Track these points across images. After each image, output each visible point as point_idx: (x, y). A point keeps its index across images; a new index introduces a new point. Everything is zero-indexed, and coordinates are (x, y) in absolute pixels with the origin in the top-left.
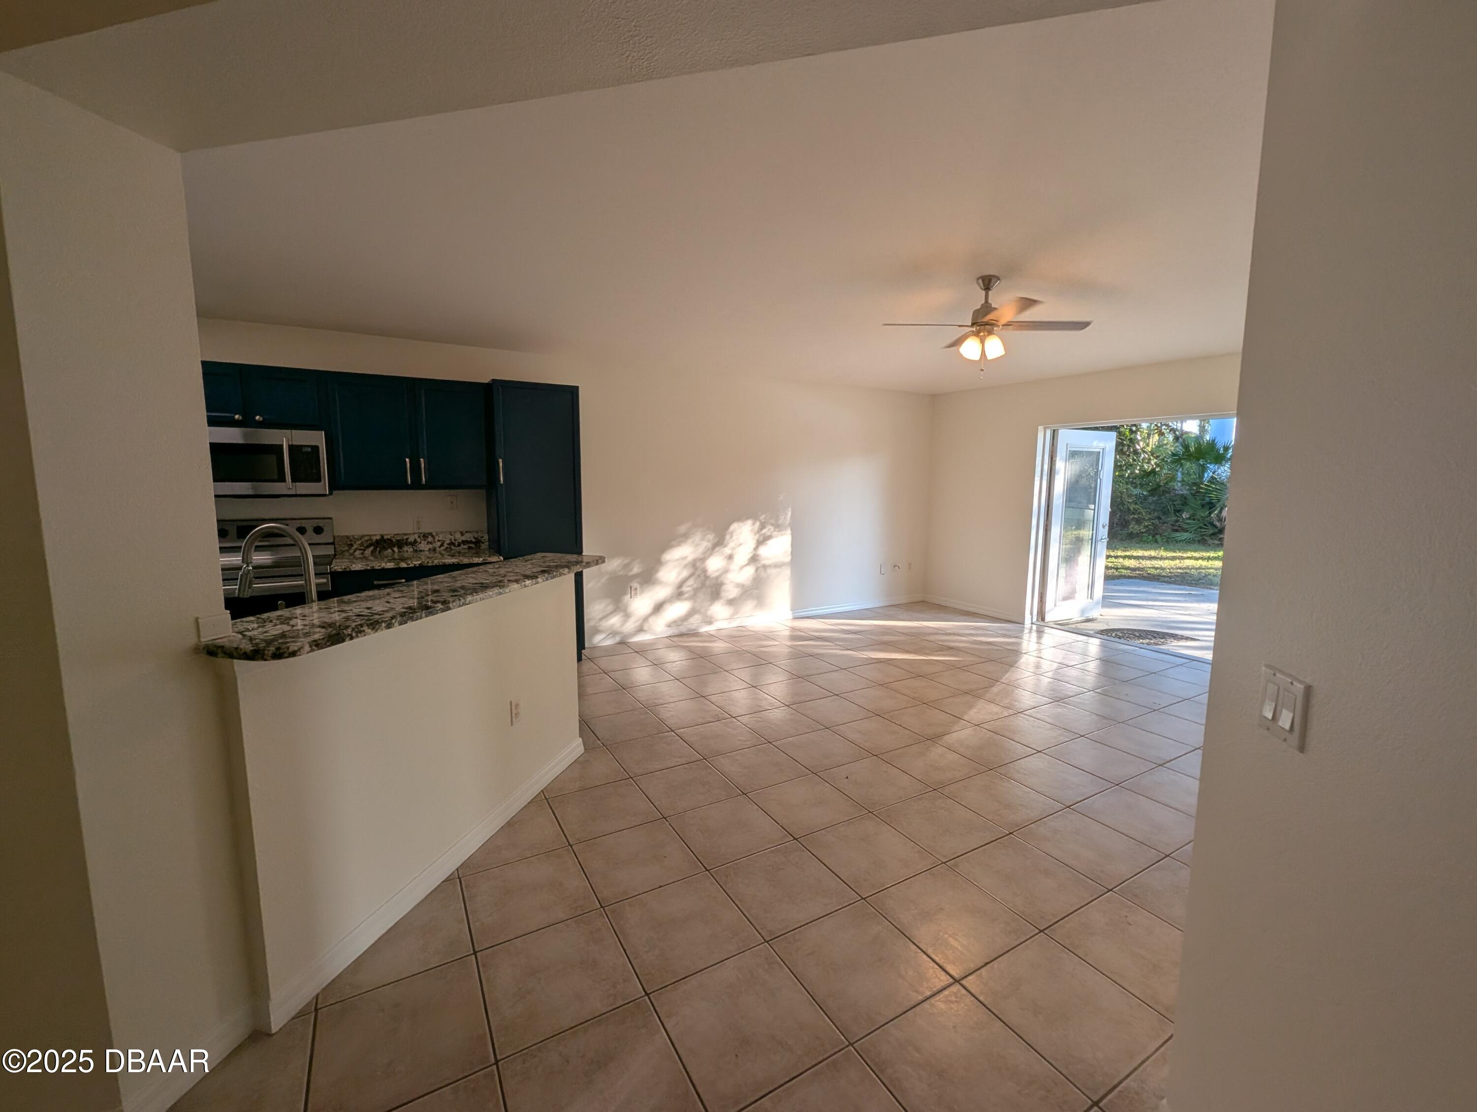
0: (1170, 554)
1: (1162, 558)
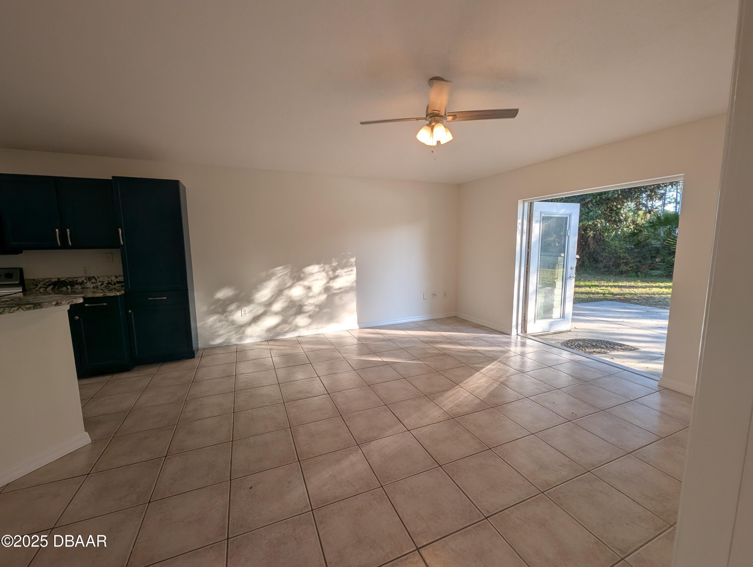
0: (644, 284)
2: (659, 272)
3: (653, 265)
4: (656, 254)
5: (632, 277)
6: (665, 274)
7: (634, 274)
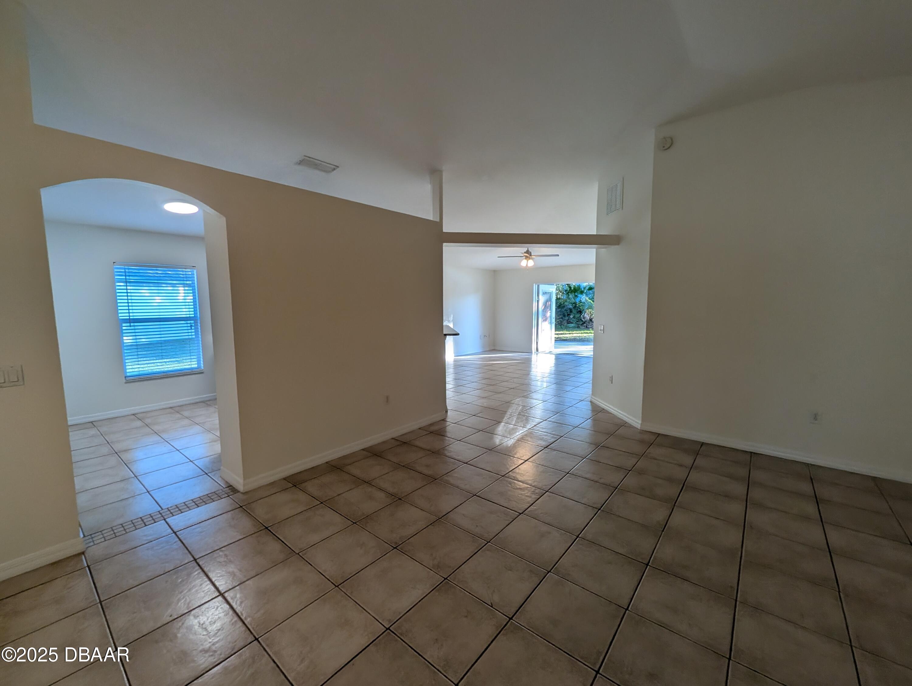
0: (568, 332)
1: (566, 334)
2: (572, 325)
3: (569, 320)
4: (570, 312)
5: (559, 329)
6: (576, 326)
7: (560, 326)
